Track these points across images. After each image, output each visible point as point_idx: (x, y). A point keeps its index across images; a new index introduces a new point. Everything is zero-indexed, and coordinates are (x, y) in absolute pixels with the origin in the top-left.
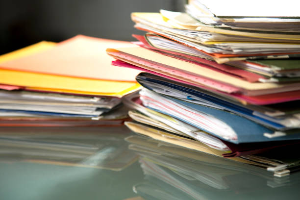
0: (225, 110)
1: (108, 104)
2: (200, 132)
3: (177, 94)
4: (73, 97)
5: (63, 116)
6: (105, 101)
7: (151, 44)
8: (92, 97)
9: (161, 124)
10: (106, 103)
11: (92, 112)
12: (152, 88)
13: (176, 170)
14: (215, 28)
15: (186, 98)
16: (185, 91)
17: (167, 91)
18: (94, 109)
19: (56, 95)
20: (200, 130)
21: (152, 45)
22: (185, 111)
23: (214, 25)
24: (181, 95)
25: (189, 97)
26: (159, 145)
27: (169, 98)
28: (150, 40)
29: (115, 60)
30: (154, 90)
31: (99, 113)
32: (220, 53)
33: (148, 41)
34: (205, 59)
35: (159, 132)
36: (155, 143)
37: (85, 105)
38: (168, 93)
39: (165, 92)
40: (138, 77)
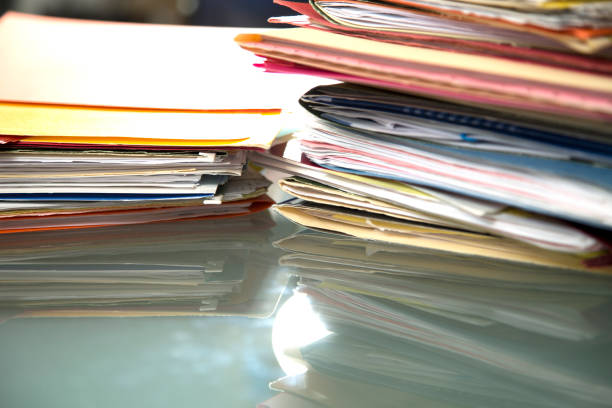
0: (574, 160)
1: (231, 166)
2: (504, 216)
3: (431, 131)
6: (226, 159)
8: (194, 151)
10: (227, 163)
11: (194, 188)
13: (429, 304)
16: (457, 122)
17: (396, 126)
18: (197, 179)
22: (455, 168)
25: (464, 135)
26: (370, 250)
30: (354, 125)
31: (212, 189)
32: (586, 28)
35: (369, 222)
36: (360, 246)
38: (398, 129)
39: (392, 127)
40: (307, 98)
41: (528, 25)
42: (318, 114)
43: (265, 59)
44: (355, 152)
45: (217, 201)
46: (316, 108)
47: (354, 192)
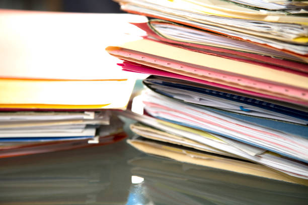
1: (103, 119)
2: (266, 154)
4: (53, 113)
5: (43, 141)
6: (101, 115)
7: (160, 34)
8: (82, 111)
9: (187, 140)
10: (101, 117)
11: (82, 132)
12: (172, 95)
14: (288, 15)
15: (240, 109)
16: (238, 100)
17: (201, 99)
18: (84, 126)
19: (27, 113)
20: (267, 151)
21: (162, 36)
22: (235, 125)
23: (283, 10)
24: (229, 105)
25: (242, 107)
27: (207, 108)
28: (157, 29)
29: (122, 62)
30: (176, 97)
31: (92, 132)
33: (155, 30)
34: (270, 57)
35: (184, 151)
37: (71, 123)
38: (202, 101)
39: (198, 100)
40: (147, 81)
41: (283, 50)
42: (154, 90)
43: (124, 61)
44: (176, 111)
45: (96, 141)
46: (153, 86)
47: (175, 135)
